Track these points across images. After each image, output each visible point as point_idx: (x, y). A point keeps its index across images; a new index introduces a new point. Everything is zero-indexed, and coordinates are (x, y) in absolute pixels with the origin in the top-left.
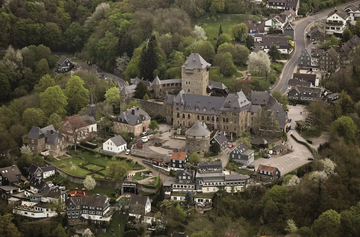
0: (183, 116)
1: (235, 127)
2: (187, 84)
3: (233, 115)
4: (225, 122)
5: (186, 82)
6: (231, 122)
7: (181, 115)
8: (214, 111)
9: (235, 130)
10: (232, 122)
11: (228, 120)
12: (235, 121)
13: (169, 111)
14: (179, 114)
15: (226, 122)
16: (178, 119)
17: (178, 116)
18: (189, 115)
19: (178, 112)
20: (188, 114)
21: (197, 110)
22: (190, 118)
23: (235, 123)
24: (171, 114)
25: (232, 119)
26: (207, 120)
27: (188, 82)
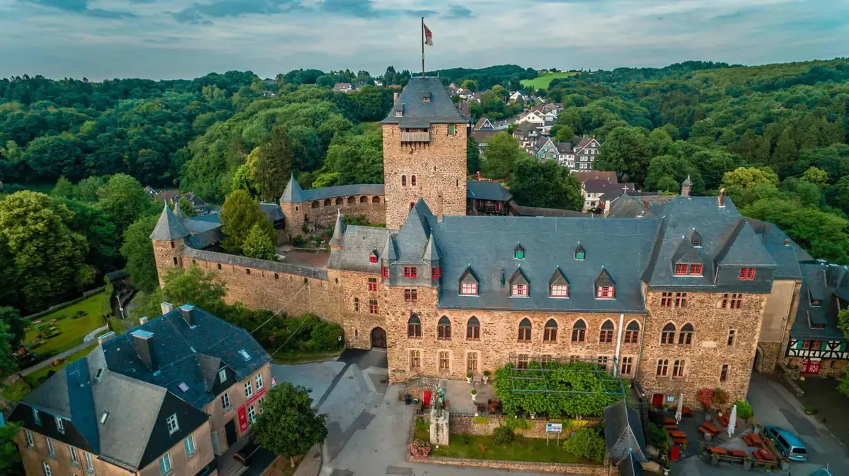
0: (440, 329)
1: (725, 367)
2: (404, 184)
3: (724, 306)
4: (671, 341)
5: (401, 178)
6: (709, 344)
7: (430, 324)
8: (610, 294)
9: (723, 378)
10: (712, 344)
11: (690, 335)
12: (731, 339)
13: (357, 300)
14: (419, 321)
15: (681, 341)
16: (414, 341)
17: (414, 328)
18: (473, 322)
19: (415, 311)
20: (466, 317)
21: (515, 292)
22: (477, 335)
23: (730, 343)
24: (367, 310)
25: (717, 329)
26: (574, 339)
27: (409, 179)
